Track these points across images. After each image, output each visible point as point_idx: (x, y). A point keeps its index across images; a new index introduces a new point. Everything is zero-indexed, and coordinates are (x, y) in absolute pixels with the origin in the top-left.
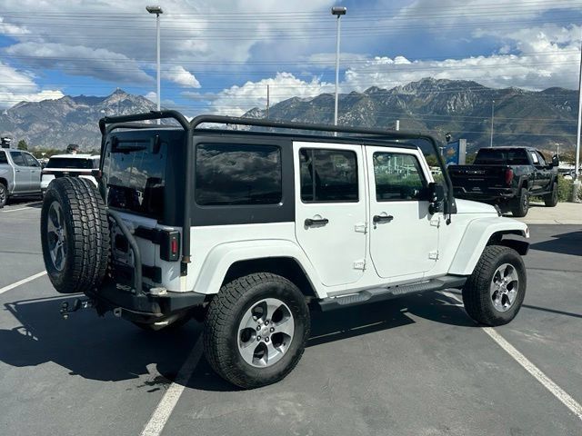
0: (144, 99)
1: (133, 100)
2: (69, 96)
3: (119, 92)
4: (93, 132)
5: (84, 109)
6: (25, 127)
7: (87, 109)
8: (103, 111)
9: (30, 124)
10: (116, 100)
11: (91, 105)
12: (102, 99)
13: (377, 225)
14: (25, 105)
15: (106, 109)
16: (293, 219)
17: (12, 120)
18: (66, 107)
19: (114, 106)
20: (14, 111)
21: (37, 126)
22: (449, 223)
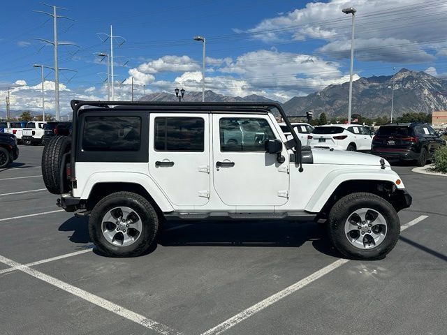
0: (424, 74)
1: (415, 75)
2: (364, 78)
3: (403, 70)
4: (381, 104)
5: (374, 86)
6: (331, 103)
7: (377, 86)
8: (390, 87)
9: (335, 100)
10: (401, 77)
11: (380, 82)
12: (390, 77)
13: (220, 168)
14: (332, 87)
15: (392, 85)
16: (147, 161)
17: (322, 99)
18: (362, 86)
19: (398, 82)
20: (324, 92)
21: (339, 102)
22: (301, 170)
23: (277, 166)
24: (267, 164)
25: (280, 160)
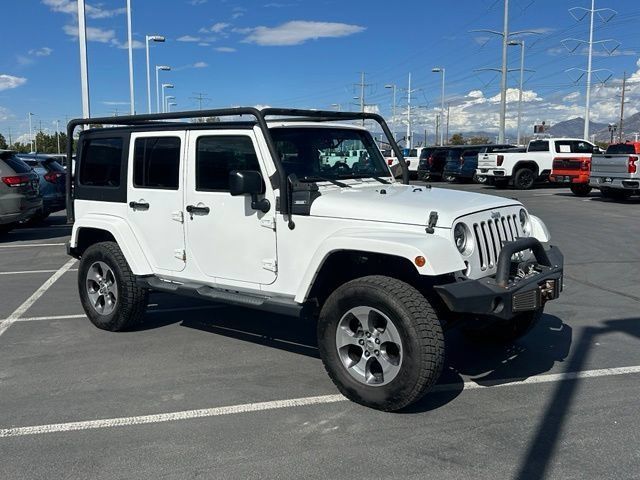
13: (194, 216)
16: (126, 201)
22: (292, 226)
23: (260, 218)
24: (248, 214)
25: (264, 208)
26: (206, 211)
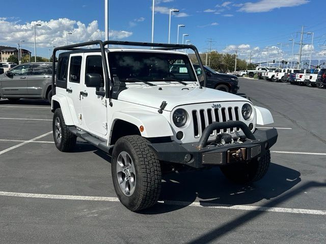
13: (83, 97)
22: (111, 105)
23: (102, 99)
26: (86, 94)
